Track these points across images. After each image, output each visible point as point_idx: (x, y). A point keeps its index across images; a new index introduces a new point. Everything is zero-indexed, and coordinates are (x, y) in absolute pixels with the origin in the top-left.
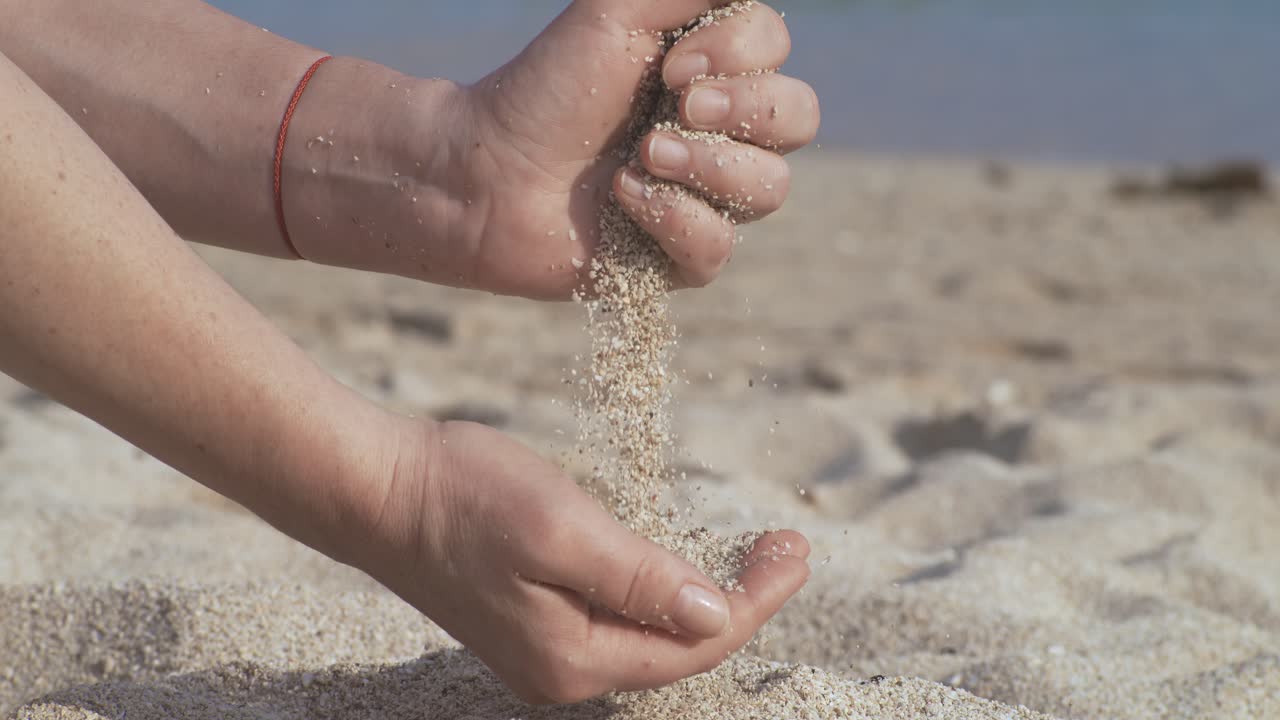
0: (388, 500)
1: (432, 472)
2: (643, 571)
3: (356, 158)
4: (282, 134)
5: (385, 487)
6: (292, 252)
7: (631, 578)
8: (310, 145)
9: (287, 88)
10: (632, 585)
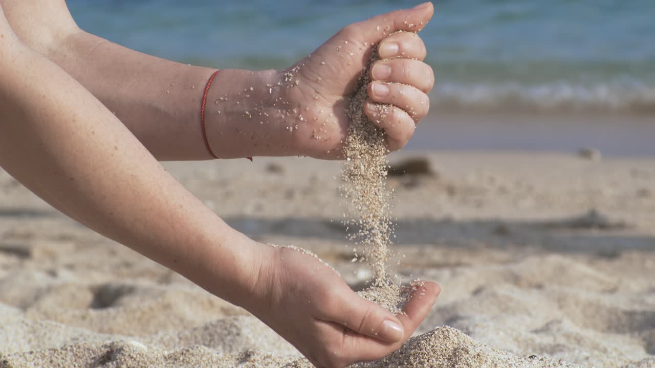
0: (256, 284)
1: (277, 272)
2: (367, 316)
3: (238, 103)
4: (203, 100)
5: (256, 278)
6: (212, 155)
7: (362, 319)
8: (217, 102)
9: (203, 84)
10: (362, 321)
